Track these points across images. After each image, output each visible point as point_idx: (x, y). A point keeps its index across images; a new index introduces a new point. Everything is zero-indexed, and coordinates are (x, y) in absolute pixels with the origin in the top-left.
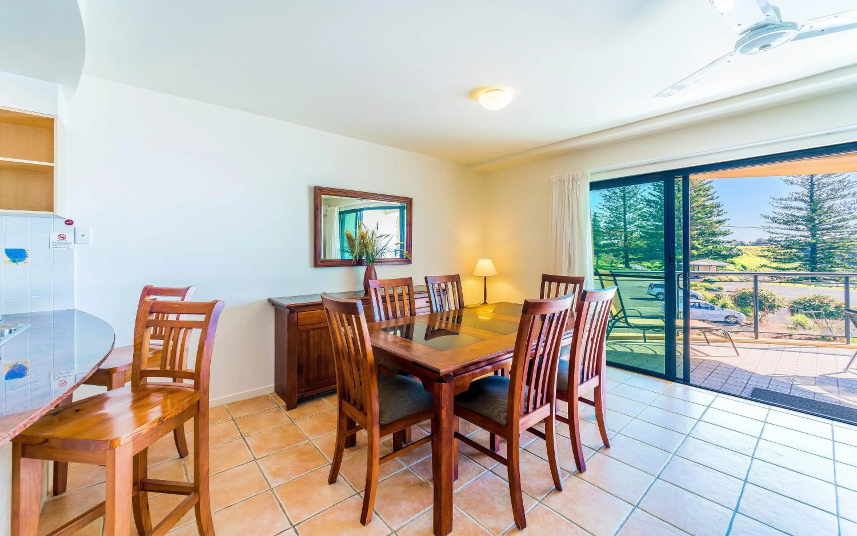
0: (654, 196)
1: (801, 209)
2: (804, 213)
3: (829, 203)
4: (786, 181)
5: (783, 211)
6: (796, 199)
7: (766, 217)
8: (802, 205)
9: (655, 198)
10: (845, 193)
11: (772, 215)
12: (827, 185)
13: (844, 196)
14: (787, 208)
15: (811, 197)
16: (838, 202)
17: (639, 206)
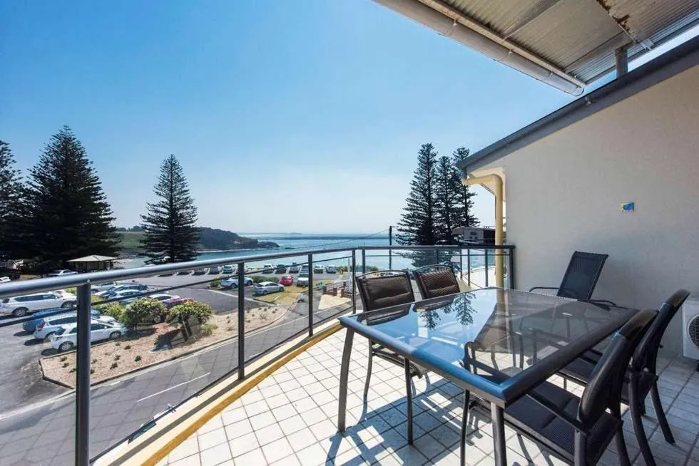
0: (35, 187)
1: (165, 213)
2: (166, 217)
3: (181, 212)
4: (157, 193)
5: (154, 214)
6: (163, 207)
7: (144, 217)
8: (166, 211)
9: (35, 190)
10: (188, 206)
11: (148, 216)
12: (179, 199)
13: (187, 208)
14: (156, 211)
15: (171, 206)
16: (185, 211)
17: (12, 195)
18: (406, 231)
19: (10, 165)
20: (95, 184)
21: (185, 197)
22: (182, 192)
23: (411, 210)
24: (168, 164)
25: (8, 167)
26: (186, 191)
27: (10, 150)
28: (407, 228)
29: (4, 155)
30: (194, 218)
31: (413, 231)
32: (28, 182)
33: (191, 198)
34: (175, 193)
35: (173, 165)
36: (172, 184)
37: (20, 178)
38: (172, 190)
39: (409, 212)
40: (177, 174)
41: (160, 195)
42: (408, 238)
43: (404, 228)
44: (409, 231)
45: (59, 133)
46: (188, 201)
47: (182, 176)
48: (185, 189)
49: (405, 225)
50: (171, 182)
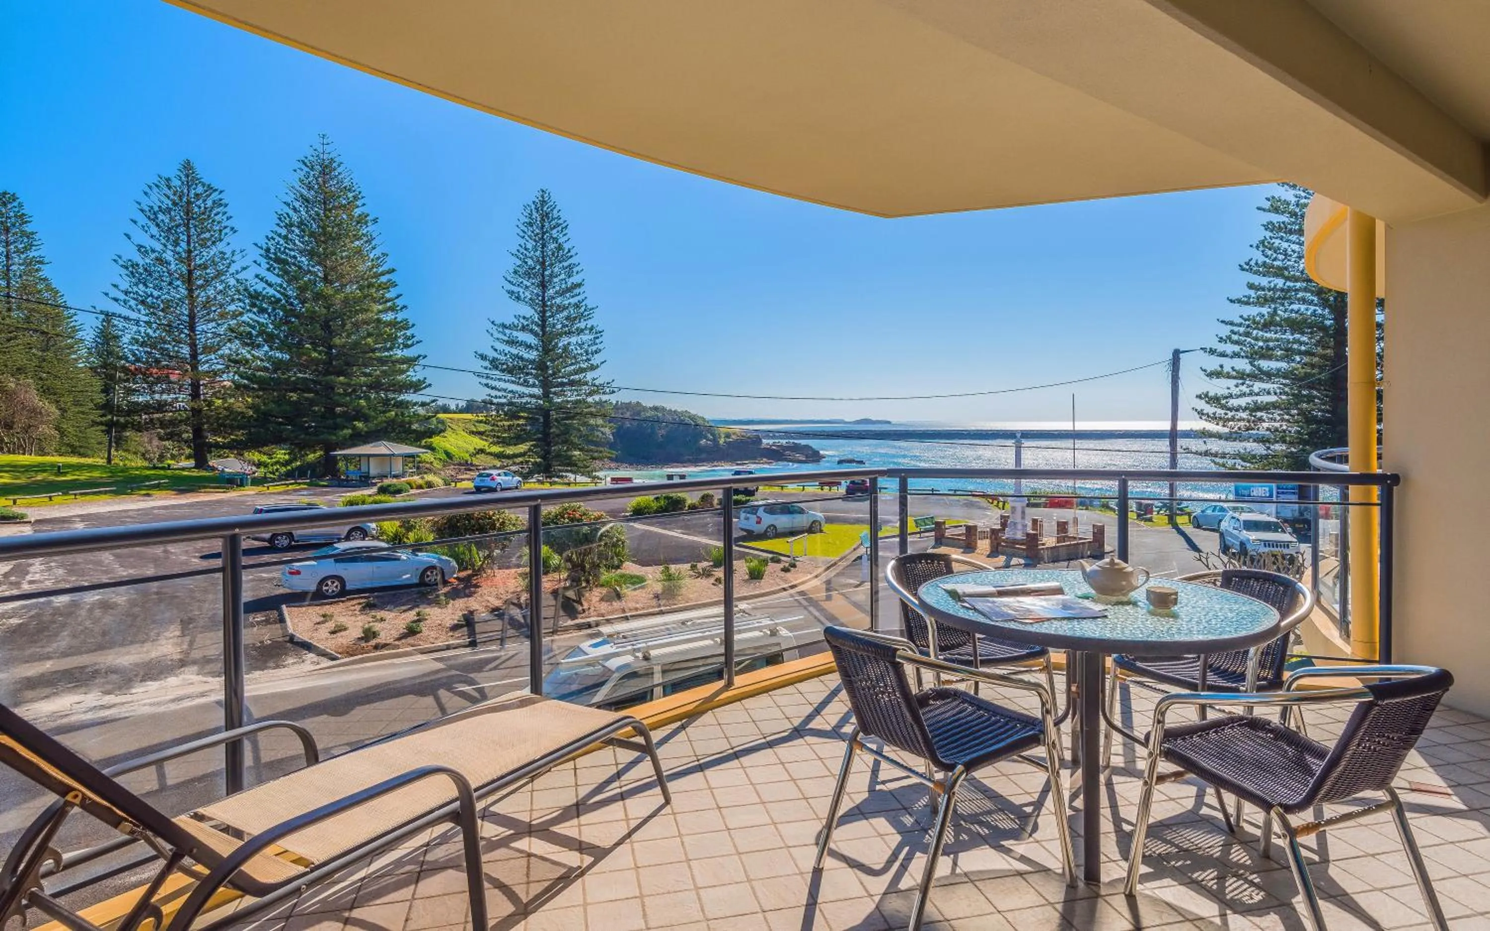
0: (270, 285)
1: (530, 347)
2: (533, 355)
3: (564, 341)
4: (511, 293)
5: (507, 349)
6: (523, 328)
7: (483, 357)
8: (532, 340)
9: (271, 291)
10: (582, 325)
11: (492, 354)
12: (561, 308)
13: (580, 331)
14: (512, 342)
15: (543, 327)
16: (574, 340)
17: (232, 308)
18: (1242, 376)
19: (226, 240)
20: (383, 274)
21: (573, 301)
22: (568, 290)
23: (1262, 301)
24: (535, 214)
25: (224, 243)
26: (579, 285)
27: (226, 205)
28: (1243, 365)
29: (217, 218)
30: (596, 360)
31: (1269, 375)
32: (257, 276)
33: (590, 303)
34: (551, 292)
35: (545, 216)
36: (544, 270)
37: (244, 269)
38: (543, 286)
39: (1253, 311)
40: (555, 240)
41: (518, 298)
42: (1249, 400)
43: (1228, 364)
44: (1253, 376)
45: (309, 152)
46: (581, 313)
47: (566, 246)
48: (575, 279)
49: (1236, 355)
50: (543, 264)
